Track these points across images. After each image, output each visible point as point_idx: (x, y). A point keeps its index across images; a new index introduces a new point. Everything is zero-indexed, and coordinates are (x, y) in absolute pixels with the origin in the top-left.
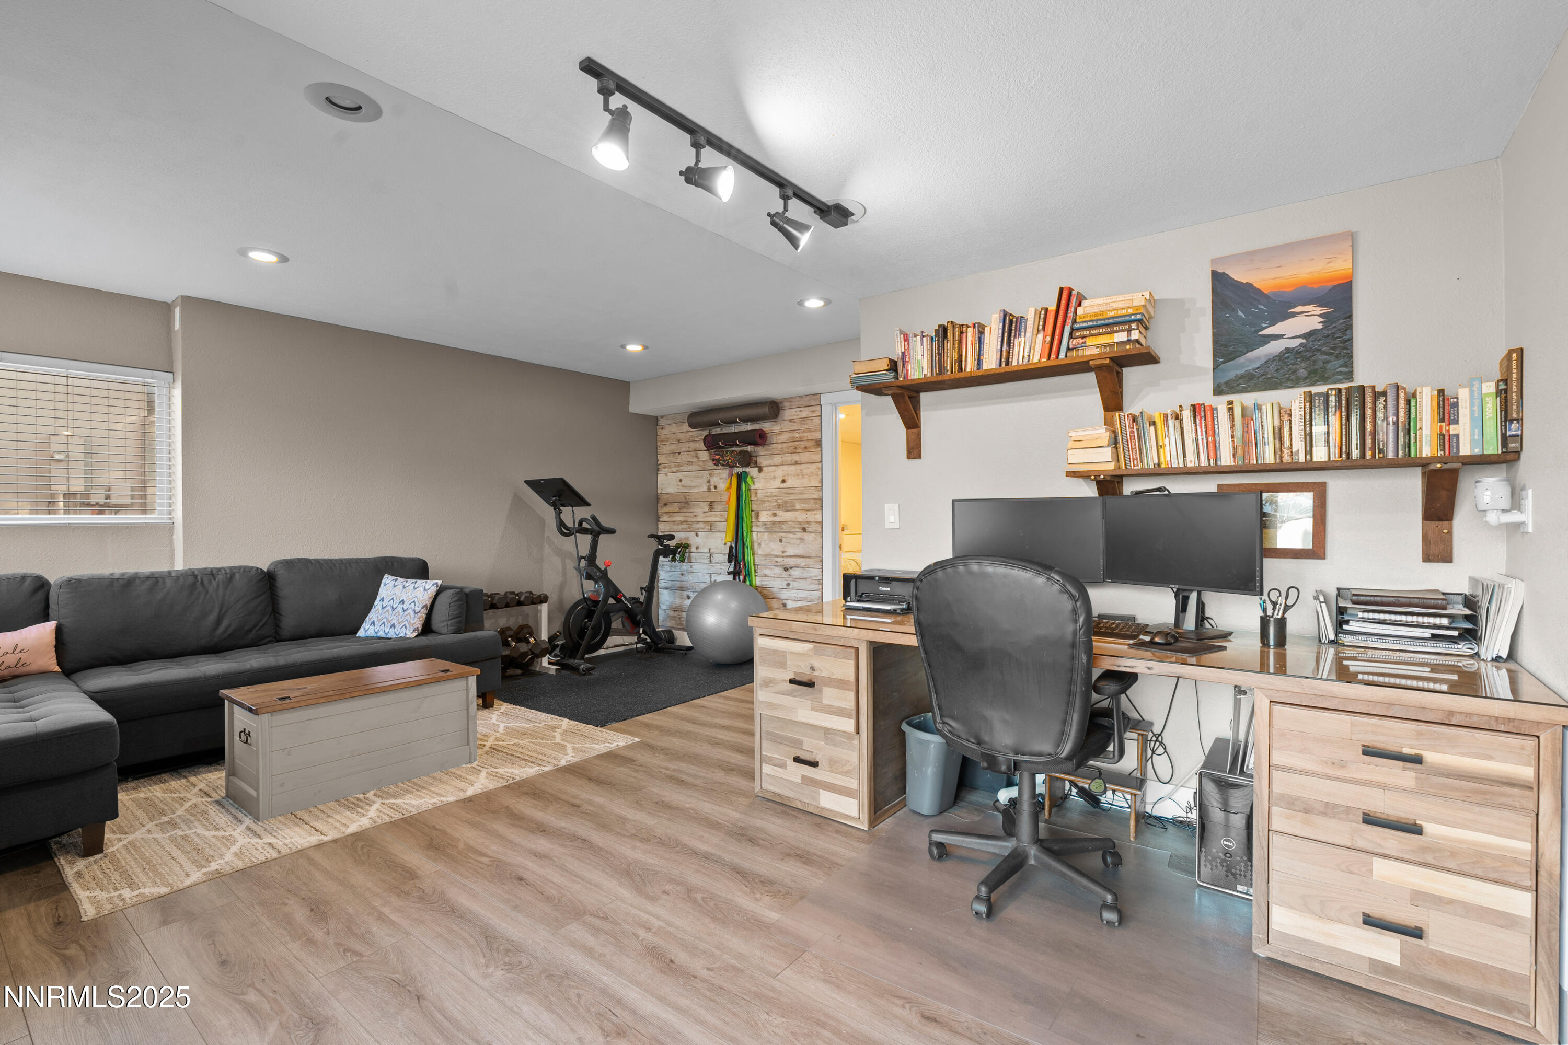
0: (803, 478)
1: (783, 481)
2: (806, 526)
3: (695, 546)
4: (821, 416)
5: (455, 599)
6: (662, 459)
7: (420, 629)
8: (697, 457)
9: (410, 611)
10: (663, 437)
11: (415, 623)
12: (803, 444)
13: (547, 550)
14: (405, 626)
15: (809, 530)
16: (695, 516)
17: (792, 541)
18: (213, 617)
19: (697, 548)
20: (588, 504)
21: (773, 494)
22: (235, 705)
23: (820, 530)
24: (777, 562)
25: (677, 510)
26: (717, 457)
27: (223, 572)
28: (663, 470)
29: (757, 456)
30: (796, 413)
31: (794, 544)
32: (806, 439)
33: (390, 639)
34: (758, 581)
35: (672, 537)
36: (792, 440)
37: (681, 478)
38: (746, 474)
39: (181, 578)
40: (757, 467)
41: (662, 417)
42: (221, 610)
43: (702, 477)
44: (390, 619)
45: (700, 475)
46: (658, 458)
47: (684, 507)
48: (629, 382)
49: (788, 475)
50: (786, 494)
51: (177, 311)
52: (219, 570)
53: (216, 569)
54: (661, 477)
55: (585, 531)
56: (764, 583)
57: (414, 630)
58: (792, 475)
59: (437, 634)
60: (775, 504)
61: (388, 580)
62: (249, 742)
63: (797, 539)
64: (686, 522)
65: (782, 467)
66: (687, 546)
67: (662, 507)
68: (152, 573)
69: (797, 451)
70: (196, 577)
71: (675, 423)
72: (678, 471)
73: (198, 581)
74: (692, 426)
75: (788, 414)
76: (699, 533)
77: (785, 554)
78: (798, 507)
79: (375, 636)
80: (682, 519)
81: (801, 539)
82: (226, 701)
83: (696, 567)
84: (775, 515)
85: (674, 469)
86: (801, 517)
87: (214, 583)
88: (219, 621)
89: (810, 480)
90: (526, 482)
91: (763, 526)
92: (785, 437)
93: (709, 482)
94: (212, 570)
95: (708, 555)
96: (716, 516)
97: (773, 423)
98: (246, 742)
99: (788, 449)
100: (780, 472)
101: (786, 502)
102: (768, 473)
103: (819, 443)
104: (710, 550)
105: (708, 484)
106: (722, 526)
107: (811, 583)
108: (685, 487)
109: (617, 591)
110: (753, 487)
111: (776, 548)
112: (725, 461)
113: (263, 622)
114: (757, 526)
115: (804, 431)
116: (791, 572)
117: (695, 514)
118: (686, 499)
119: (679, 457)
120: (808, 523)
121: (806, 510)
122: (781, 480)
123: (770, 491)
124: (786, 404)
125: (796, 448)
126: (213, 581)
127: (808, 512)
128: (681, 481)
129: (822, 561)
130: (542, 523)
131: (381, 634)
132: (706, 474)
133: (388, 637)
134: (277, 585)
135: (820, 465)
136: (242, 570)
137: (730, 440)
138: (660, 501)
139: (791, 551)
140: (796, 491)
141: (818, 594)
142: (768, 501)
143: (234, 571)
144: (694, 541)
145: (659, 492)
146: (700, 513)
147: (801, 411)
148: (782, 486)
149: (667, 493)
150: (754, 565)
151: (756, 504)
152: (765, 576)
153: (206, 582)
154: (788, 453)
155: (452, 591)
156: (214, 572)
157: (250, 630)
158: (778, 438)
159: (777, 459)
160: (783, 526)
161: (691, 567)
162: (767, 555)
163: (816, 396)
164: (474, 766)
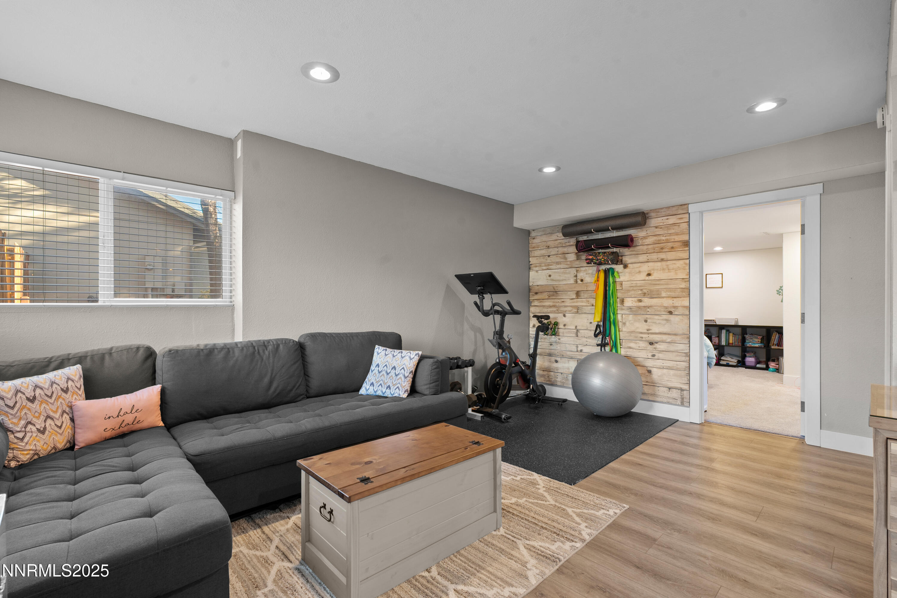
0: (669, 272)
1: (649, 275)
2: (672, 310)
3: (563, 324)
4: (689, 222)
5: (434, 367)
6: (533, 260)
7: (409, 390)
8: (565, 258)
9: (401, 376)
10: (534, 245)
11: (405, 386)
12: (670, 245)
13: (466, 326)
14: (398, 387)
15: (676, 313)
16: (563, 302)
17: (658, 322)
18: (266, 380)
19: (565, 325)
20: (506, 292)
21: (638, 285)
22: (310, 477)
23: (688, 314)
24: (642, 338)
25: (547, 297)
26: (591, 257)
27: (272, 343)
28: (534, 268)
29: (622, 256)
30: (662, 221)
31: (659, 323)
32: (673, 240)
33: (386, 397)
34: (623, 352)
35: (548, 317)
36: (658, 242)
37: (550, 274)
38: (613, 269)
39: (245, 348)
40: (622, 264)
41: (534, 230)
42: (272, 374)
43: (569, 273)
44: (386, 381)
45: (567, 271)
46: (530, 260)
47: (553, 295)
48: (513, 205)
49: (653, 270)
50: (651, 284)
51: (239, 144)
52: (269, 341)
53: (266, 340)
54: (532, 274)
55: (497, 312)
56: (628, 353)
57: (405, 392)
58: (657, 270)
59: (420, 395)
60: (640, 292)
61: (379, 350)
62: (332, 520)
63: (663, 320)
64: (554, 306)
65: (647, 263)
66: (556, 324)
67: (533, 295)
68: (225, 345)
69: (663, 251)
70: (254, 347)
71: (545, 234)
72: (548, 269)
73: (256, 351)
74: (565, 235)
75: (653, 222)
76: (567, 315)
77: (650, 331)
78: (664, 294)
79: (374, 394)
80: (551, 304)
81: (667, 320)
82: (302, 471)
83: (563, 339)
84: (640, 301)
85: (544, 268)
86: (668, 302)
87: (267, 353)
88: (271, 383)
89: (676, 274)
90: (456, 276)
91: (628, 309)
92: (651, 240)
93: (576, 276)
94: (264, 342)
95: (575, 331)
96: (582, 302)
97: (639, 230)
98: (330, 520)
99: (654, 249)
100: (645, 268)
101: (651, 291)
102: (633, 269)
103: (686, 244)
104: (576, 327)
105: (575, 278)
106: (589, 309)
107: (677, 356)
108: (554, 280)
109: (516, 357)
110: (618, 280)
111: (641, 327)
112: (597, 260)
113: (299, 383)
114: (622, 309)
115: (671, 234)
116: (657, 346)
117: (563, 300)
118: (554, 289)
119: (549, 258)
120: (675, 307)
121: (673, 297)
122: (647, 273)
123: (635, 282)
124: (653, 214)
125: (662, 248)
126: (266, 351)
127: (674, 299)
128: (550, 276)
129: (689, 338)
130: (463, 306)
131: (379, 393)
132: (573, 271)
133: (384, 395)
134: (306, 353)
135: (687, 261)
136: (284, 342)
137: (603, 244)
138: (532, 291)
139: (655, 329)
140: (662, 282)
141: (685, 364)
142: (633, 290)
143: (279, 342)
144: (561, 320)
145: (531, 284)
146: (568, 300)
147: (667, 219)
148: (647, 278)
149: (538, 286)
150: (620, 339)
151: (622, 293)
152: (630, 348)
153: (261, 352)
154: (654, 252)
155: (431, 360)
156: (266, 343)
157: (291, 390)
158: (644, 241)
159: (643, 258)
160: (648, 310)
161: (559, 339)
162: (632, 332)
163: (684, 206)
164: (505, 534)
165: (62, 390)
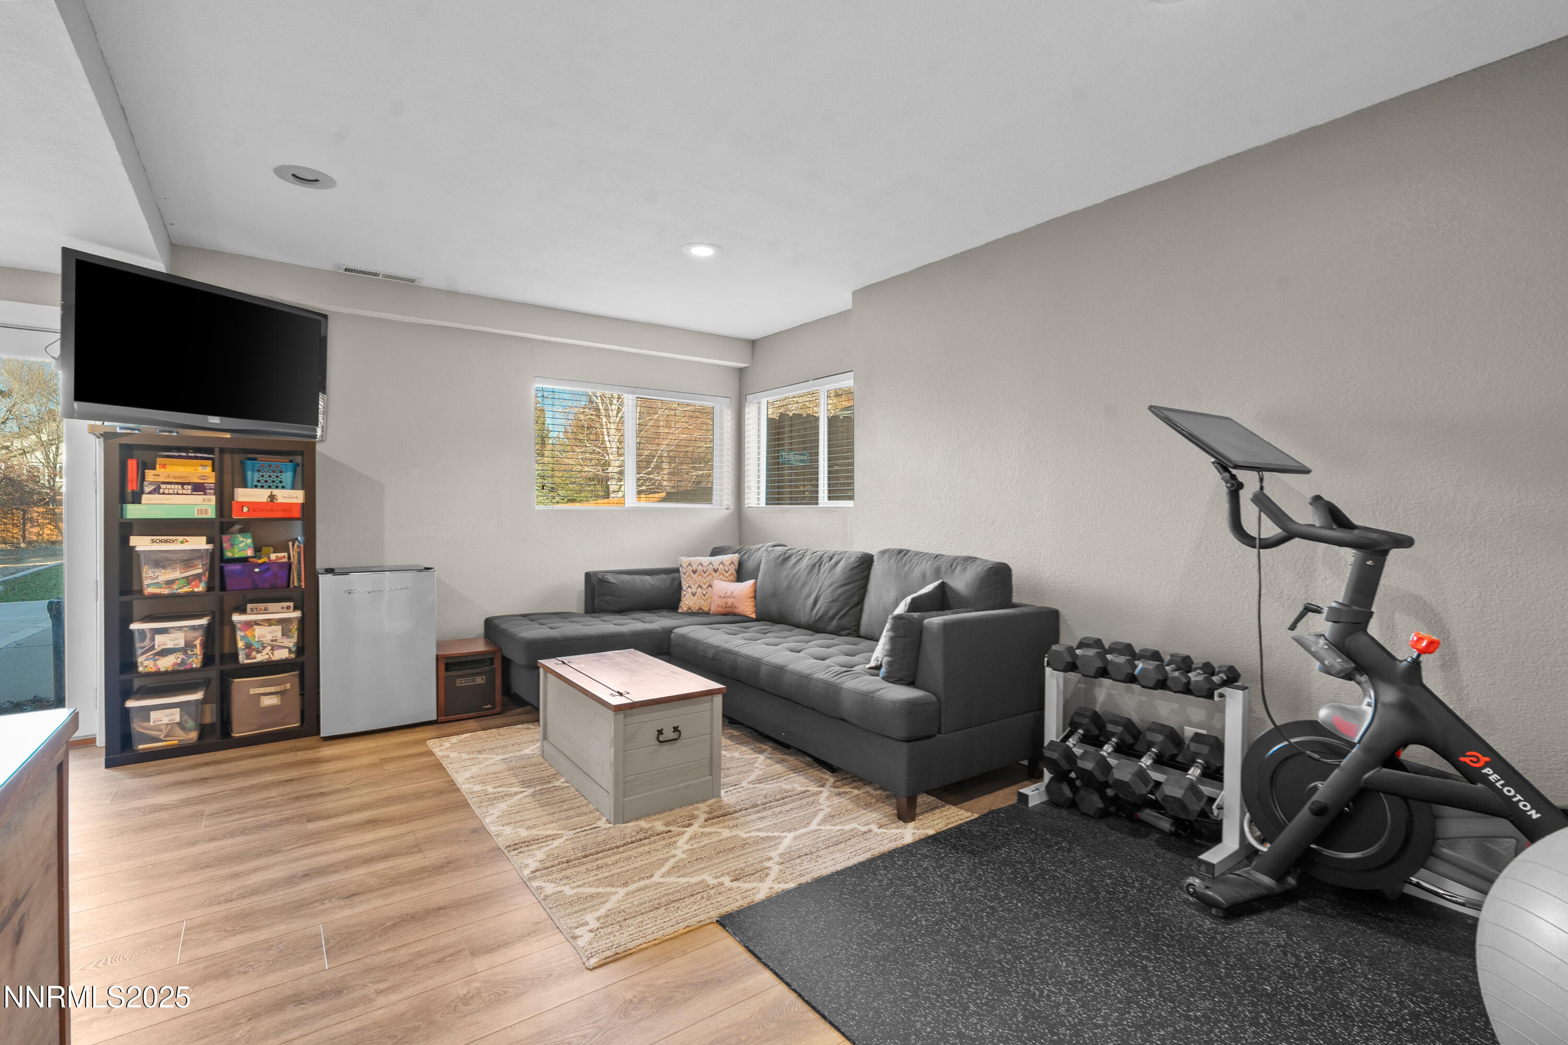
156: (836, 555)
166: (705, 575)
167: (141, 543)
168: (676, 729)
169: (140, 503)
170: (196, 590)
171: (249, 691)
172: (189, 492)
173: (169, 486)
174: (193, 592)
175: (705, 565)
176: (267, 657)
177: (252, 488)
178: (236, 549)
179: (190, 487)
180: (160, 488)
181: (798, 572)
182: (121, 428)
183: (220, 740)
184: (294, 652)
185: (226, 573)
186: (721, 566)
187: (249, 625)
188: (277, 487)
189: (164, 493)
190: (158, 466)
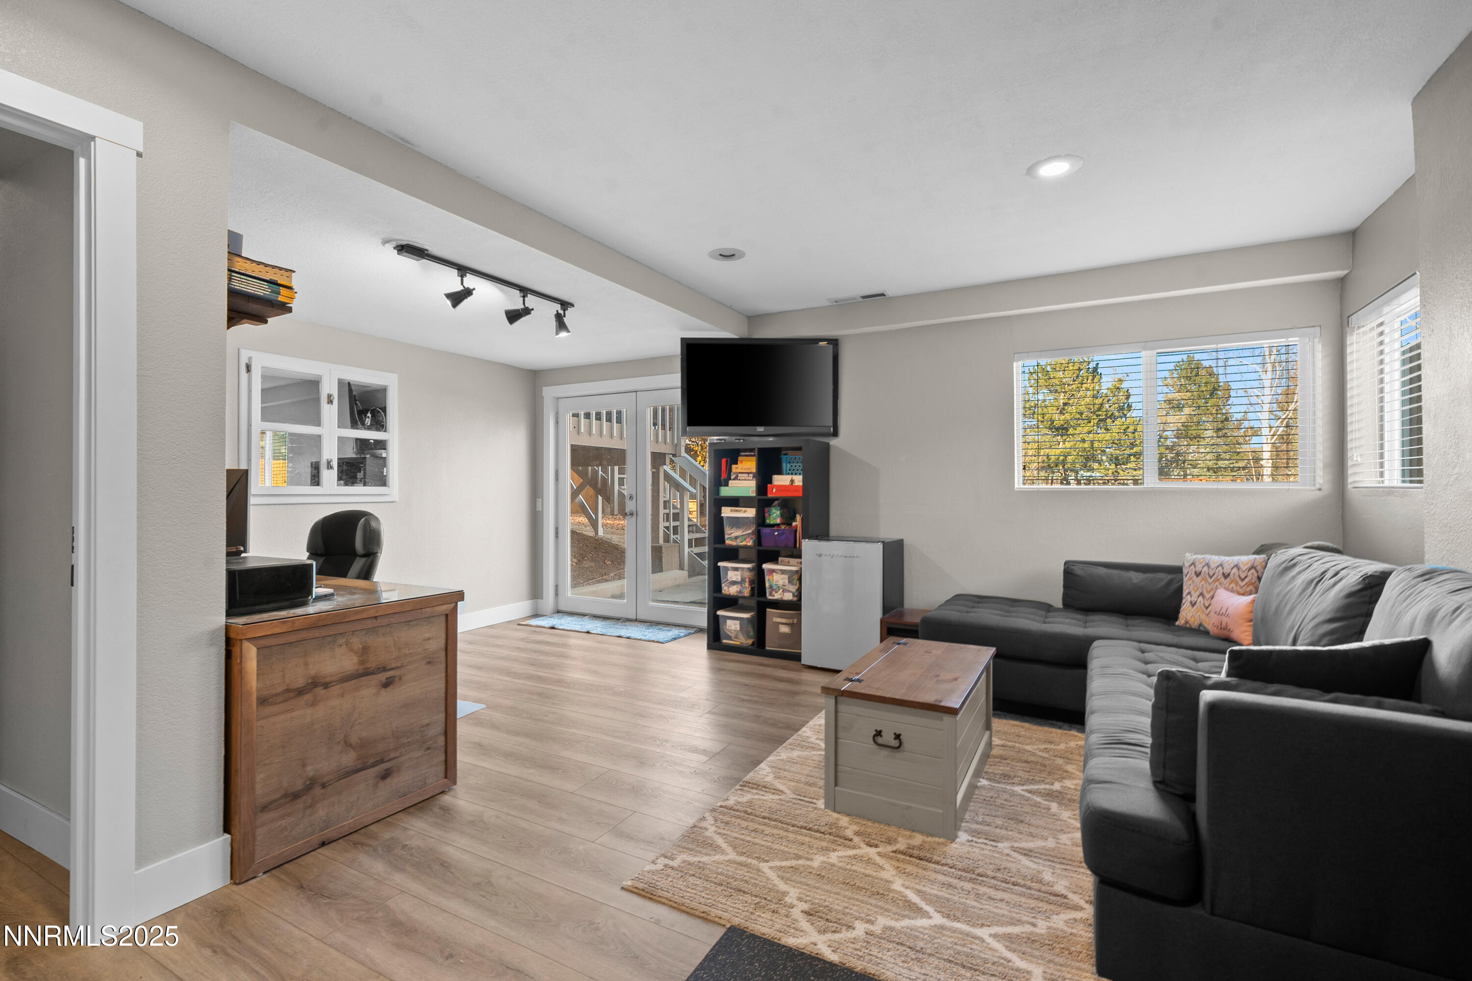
164: (814, 801)
165: (1223, 574)
166: (1210, 581)
167: (727, 512)
168: (898, 737)
169: (728, 486)
170: (748, 544)
171: (772, 620)
172: (751, 478)
173: (742, 475)
174: (746, 545)
175: (1213, 566)
176: (780, 597)
177: (786, 475)
178: (772, 518)
179: (752, 475)
180: (737, 476)
181: (1291, 589)
182: (716, 440)
183: (756, 649)
184: (796, 596)
185: (762, 533)
186: (1235, 570)
187: (772, 571)
188: (796, 474)
189: (739, 480)
190: (739, 462)
